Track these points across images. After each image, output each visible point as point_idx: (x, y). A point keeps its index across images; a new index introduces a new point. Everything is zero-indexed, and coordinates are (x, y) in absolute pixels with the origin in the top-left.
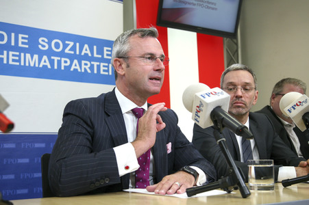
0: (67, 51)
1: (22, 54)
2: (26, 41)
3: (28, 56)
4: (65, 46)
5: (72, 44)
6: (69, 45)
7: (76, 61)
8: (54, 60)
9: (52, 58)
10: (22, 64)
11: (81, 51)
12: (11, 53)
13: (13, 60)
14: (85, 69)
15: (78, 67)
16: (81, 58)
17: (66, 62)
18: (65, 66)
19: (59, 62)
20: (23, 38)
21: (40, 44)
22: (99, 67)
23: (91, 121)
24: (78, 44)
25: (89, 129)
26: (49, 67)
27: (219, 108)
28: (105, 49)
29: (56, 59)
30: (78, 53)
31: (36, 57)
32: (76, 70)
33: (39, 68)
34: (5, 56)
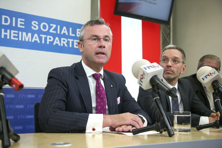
0: (51, 31)
1: (20, 33)
2: (23, 23)
3: (24, 34)
4: (50, 27)
5: (54, 26)
6: (52, 26)
7: (57, 38)
8: (42, 37)
9: (41, 35)
10: (20, 39)
11: (61, 31)
12: (12, 31)
13: (14, 37)
14: (63, 44)
15: (58, 43)
16: (61, 36)
17: (50, 39)
18: (50, 42)
19: (46, 39)
20: (21, 21)
21: (33, 26)
22: (73, 43)
23: (66, 83)
24: (59, 26)
25: (65, 89)
26: (39, 42)
27: (155, 76)
28: (78, 30)
29: (43, 36)
30: (59, 32)
31: (30, 34)
32: (57, 44)
33: (31, 42)
34: (8, 34)
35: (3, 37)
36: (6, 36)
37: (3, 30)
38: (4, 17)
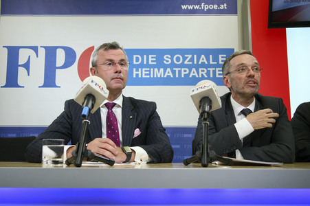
0: (186, 62)
1: (152, 69)
2: (155, 59)
3: (156, 70)
4: (185, 59)
5: (190, 56)
6: (187, 57)
7: (194, 70)
8: (175, 71)
9: (174, 69)
10: (152, 76)
11: (198, 61)
12: (144, 69)
13: (145, 75)
14: (202, 75)
15: (196, 74)
16: (197, 67)
17: (185, 71)
18: (185, 75)
19: (180, 72)
20: (152, 58)
21: (165, 60)
22: (214, 72)
24: (195, 56)
26: (172, 76)
28: (220, 56)
29: (177, 70)
30: (195, 63)
31: (162, 70)
32: (194, 76)
33: (164, 78)
34: (140, 73)
35: (134, 76)
36: (137, 75)
37: (135, 69)
38: (135, 56)
